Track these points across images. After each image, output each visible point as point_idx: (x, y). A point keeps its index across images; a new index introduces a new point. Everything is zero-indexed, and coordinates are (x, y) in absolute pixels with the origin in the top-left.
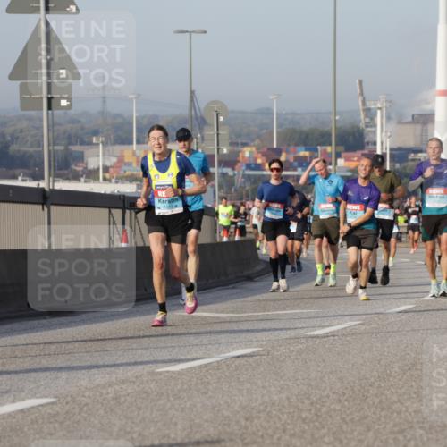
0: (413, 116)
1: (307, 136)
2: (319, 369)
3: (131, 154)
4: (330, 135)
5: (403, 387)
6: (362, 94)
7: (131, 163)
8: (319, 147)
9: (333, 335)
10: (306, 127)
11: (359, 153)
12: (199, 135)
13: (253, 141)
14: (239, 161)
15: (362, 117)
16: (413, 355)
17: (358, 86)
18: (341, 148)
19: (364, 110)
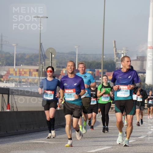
0: (137, 57)
1: (91, 64)
3: (13, 70)
4: (101, 64)
6: (115, 47)
7: (13, 74)
8: (96, 70)
10: (91, 60)
12: (43, 63)
14: (61, 75)
15: (115, 57)
17: (114, 43)
18: (106, 70)
19: (116, 54)
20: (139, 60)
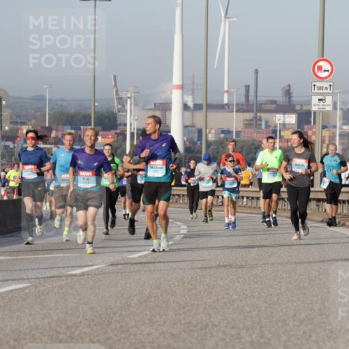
0: (155, 104)
1: (72, 117)
2: (75, 301)
4: (91, 117)
5: (139, 315)
6: (116, 86)
8: (82, 127)
9: (87, 274)
10: (72, 111)
11: (113, 132)
13: (30, 121)
14: (18, 137)
15: (116, 104)
16: (148, 290)
17: (113, 80)
18: (99, 128)
19: (117, 99)
20: (159, 109)
